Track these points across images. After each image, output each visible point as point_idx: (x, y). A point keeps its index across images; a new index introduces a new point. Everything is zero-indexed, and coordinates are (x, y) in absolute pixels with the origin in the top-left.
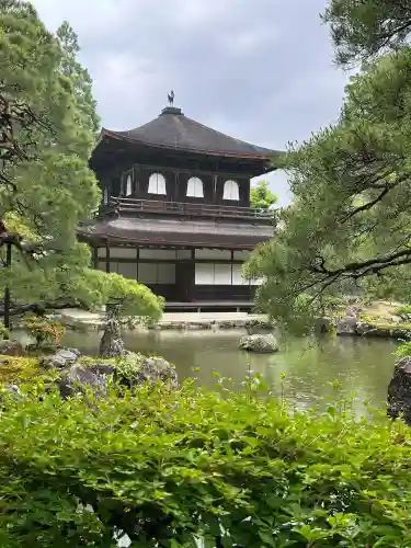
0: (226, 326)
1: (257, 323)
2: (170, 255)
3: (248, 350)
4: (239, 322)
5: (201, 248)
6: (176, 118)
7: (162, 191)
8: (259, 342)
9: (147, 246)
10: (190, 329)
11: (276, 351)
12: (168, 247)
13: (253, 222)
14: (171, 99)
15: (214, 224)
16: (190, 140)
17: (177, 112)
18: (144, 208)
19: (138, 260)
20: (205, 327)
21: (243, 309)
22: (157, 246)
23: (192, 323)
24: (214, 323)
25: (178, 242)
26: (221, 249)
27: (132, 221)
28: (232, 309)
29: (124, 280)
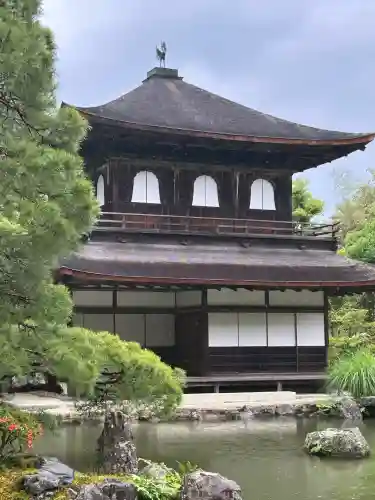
0: (265, 414)
1: (313, 408)
2: (166, 300)
3: (321, 455)
4: (285, 407)
5: (218, 287)
6: (171, 85)
7: (154, 198)
8: (339, 441)
9: (132, 286)
10: (206, 421)
11: (368, 455)
12: (166, 287)
13: (298, 244)
14: (162, 56)
15: (236, 248)
16: (197, 119)
17: (172, 75)
18: (128, 225)
19: (114, 309)
20: (230, 416)
21: (288, 386)
22: (149, 286)
23: (210, 412)
24: (243, 410)
25: (183, 279)
26: (250, 288)
27: (109, 248)
28: (270, 387)
29: (120, 342)
